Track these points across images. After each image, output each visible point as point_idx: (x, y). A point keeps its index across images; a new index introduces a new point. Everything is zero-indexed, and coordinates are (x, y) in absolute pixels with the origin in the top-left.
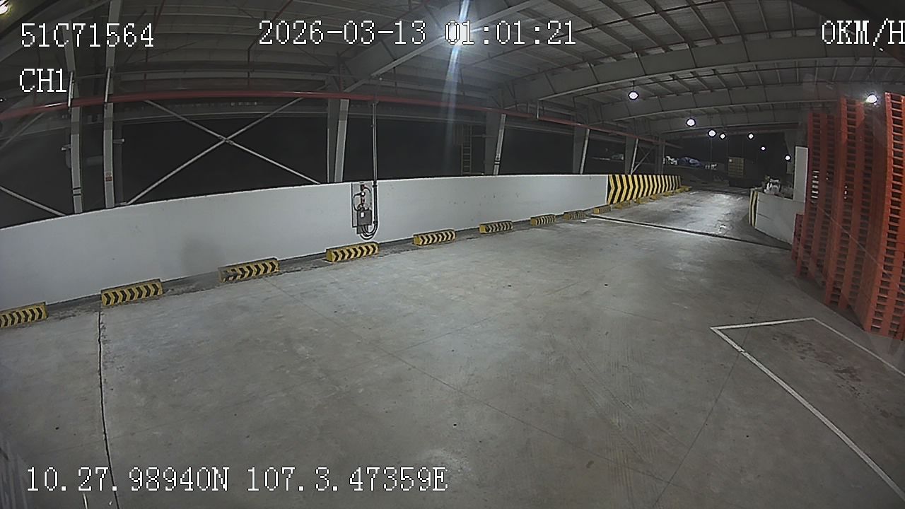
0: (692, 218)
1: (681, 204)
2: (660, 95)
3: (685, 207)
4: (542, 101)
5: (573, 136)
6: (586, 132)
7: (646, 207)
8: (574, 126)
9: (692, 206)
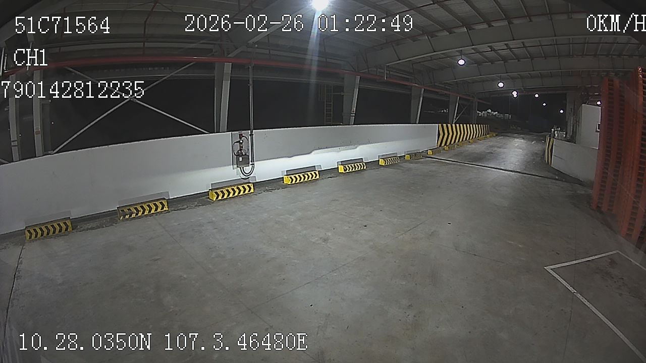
0: (503, 158)
1: (492, 147)
2: (478, 63)
3: (496, 149)
4: (388, 66)
5: (411, 94)
6: (421, 91)
7: (467, 149)
8: (412, 86)
9: (500, 148)
